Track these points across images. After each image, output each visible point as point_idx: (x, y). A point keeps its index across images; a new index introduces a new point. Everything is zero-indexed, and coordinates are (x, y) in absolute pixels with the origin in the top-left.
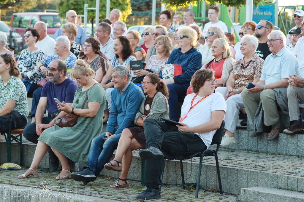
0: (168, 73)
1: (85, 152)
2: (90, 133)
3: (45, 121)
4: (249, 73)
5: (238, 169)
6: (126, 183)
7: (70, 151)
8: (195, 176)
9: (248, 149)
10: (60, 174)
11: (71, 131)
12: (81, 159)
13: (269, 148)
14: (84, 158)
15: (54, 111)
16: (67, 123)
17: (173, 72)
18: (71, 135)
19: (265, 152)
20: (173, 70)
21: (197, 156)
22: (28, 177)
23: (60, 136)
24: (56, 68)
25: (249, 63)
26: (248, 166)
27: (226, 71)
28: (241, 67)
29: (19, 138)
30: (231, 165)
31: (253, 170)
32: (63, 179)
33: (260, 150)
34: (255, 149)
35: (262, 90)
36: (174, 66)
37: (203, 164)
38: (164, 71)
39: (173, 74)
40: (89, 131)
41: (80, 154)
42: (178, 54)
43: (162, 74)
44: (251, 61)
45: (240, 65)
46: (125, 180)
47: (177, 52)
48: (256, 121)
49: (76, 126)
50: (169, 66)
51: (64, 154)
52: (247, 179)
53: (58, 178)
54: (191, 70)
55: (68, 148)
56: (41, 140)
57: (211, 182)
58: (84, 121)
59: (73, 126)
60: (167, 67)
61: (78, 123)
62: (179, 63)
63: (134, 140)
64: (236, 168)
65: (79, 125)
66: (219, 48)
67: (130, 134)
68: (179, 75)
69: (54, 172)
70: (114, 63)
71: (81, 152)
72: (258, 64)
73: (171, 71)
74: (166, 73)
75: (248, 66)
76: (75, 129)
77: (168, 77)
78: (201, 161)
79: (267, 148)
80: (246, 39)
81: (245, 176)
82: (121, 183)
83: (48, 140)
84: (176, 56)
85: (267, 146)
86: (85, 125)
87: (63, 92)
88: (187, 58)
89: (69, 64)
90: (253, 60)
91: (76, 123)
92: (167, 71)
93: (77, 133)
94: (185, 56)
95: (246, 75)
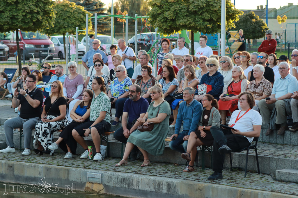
0: (202, 90)
1: (159, 148)
2: (162, 135)
3: (129, 127)
4: (260, 91)
5: (269, 157)
6: (193, 168)
7: (150, 148)
8: (238, 162)
9: (262, 141)
10: (144, 163)
11: (150, 134)
12: (157, 153)
13: (278, 141)
14: (159, 152)
15: (134, 120)
16: (148, 128)
17: (206, 90)
18: (150, 137)
19: (275, 143)
20: (206, 89)
21: (245, 150)
22: (122, 165)
23: (143, 139)
24: (134, 90)
25: (260, 84)
26: (274, 154)
27: (243, 89)
28: (254, 86)
29: (106, 138)
30: (262, 154)
31: (280, 157)
32: (146, 166)
33: (271, 142)
34: (268, 141)
35: (276, 101)
36: (206, 86)
37: (249, 154)
38: (199, 89)
39: (206, 91)
40: (162, 134)
41: (156, 150)
42: (207, 77)
43: (198, 91)
44: (261, 83)
45: (253, 85)
46: (192, 167)
47: (206, 75)
48: (272, 122)
49: (153, 131)
50: (203, 86)
51: (146, 151)
52: (276, 163)
53: (143, 166)
54: (217, 87)
55: (149, 147)
56: (130, 142)
57: (250, 166)
58: (158, 127)
59: (151, 131)
60: (202, 87)
61: (155, 129)
62: (209, 83)
63: (198, 139)
64: (268, 156)
65: (155, 130)
66: (237, 72)
67: (195, 135)
68: (210, 91)
69: (134, 160)
70: (162, 84)
71: (157, 149)
72: (265, 85)
73: (204, 89)
74: (201, 90)
75: (259, 86)
76: (153, 133)
77: (203, 94)
78: (247, 153)
79: (276, 140)
80: (257, 67)
81: (275, 162)
82: (190, 168)
83: (135, 141)
84: (206, 78)
85: (276, 139)
86: (159, 130)
87: (139, 107)
88: (214, 79)
89: (127, 83)
90: (262, 82)
91: (153, 129)
92: (201, 89)
93: (154, 136)
94: (213, 77)
95: (258, 93)
